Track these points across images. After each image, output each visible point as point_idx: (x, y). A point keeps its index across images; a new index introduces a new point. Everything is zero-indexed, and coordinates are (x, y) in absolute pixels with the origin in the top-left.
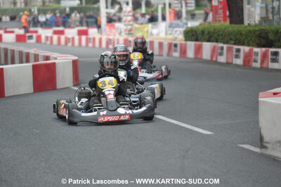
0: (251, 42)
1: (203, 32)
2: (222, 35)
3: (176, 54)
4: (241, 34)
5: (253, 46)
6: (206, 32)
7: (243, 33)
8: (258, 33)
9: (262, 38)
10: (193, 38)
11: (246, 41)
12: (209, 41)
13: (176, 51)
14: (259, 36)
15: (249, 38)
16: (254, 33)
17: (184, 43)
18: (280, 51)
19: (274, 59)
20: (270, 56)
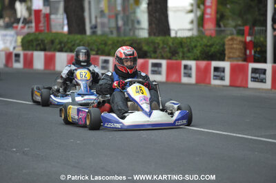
1: (52, 42)
3: (19, 65)
4: (105, 44)
6: (57, 41)
7: (110, 42)
10: (38, 48)
12: (61, 50)
13: (17, 61)
16: (124, 43)
17: (29, 52)
18: (164, 62)
19: (155, 71)
20: (150, 68)
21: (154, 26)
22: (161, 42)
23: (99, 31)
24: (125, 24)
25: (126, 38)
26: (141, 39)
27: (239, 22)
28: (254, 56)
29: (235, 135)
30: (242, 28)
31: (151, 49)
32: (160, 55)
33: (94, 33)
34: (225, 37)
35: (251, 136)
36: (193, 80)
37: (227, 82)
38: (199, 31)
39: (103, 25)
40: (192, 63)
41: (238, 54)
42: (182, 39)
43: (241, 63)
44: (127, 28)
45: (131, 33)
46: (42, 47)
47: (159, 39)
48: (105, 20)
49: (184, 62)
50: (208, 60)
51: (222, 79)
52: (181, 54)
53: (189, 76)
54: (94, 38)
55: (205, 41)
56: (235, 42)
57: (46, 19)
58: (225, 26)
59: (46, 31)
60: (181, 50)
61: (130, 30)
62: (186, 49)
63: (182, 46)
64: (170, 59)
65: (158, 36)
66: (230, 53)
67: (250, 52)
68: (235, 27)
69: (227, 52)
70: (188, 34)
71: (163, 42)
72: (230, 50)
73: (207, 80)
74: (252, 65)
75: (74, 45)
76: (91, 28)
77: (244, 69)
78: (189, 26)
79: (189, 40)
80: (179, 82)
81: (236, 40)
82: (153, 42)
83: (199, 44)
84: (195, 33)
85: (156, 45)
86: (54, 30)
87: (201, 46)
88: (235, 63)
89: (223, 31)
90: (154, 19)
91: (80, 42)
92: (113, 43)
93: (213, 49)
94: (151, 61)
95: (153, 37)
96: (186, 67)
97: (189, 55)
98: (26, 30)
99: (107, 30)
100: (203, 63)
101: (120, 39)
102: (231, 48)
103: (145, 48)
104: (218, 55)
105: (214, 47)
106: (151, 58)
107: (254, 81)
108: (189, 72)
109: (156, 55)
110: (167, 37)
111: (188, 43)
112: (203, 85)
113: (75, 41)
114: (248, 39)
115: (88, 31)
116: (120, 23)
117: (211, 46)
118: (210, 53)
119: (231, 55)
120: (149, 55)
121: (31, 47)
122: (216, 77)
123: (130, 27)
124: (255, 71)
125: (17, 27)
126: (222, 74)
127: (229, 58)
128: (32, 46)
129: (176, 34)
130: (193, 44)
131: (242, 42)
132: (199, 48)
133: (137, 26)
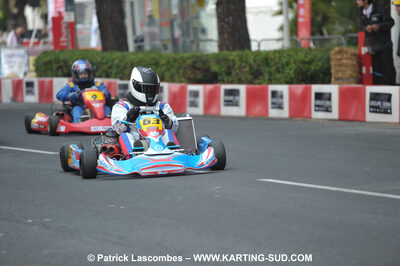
0: (176, 77)
2: (118, 67)
3: (32, 99)
5: (181, 82)
7: (163, 62)
8: (189, 62)
9: (198, 69)
10: (60, 73)
11: (167, 75)
13: (30, 92)
14: (194, 67)
15: (173, 71)
16: (184, 62)
17: (47, 80)
18: (242, 88)
19: (231, 101)
20: (222, 97)
21: (226, 36)
22: (237, 59)
23: (147, 46)
24: (185, 34)
25: (187, 55)
26: (207, 55)
27: (350, 27)
28: (373, 74)
29: (348, 191)
30: (354, 35)
31: (223, 69)
32: (237, 78)
33: (140, 48)
34: (329, 50)
35: (372, 191)
36: (285, 113)
37: (335, 114)
38: (292, 40)
39: (152, 36)
40: (283, 89)
41: (349, 72)
42: (267, 53)
43: (354, 86)
44: (188, 40)
45: (194, 47)
46: (65, 71)
47: (234, 55)
48: (156, 29)
49: (272, 88)
50: (307, 83)
51: (328, 110)
52: (267, 76)
53: (280, 107)
54: (140, 55)
55: (301, 55)
56: (345, 56)
57: (69, 30)
58: (329, 33)
59: (70, 48)
60: (267, 69)
61: (192, 42)
62: (273, 68)
63: (267, 64)
64: (251, 83)
65: (234, 50)
66: (338, 71)
67: (368, 70)
68: (345, 33)
69: (333, 71)
70: (277, 46)
71: (241, 59)
72: (338, 68)
73: (306, 113)
74: (371, 89)
75: (111, 67)
76: (136, 41)
77: (360, 95)
78: (278, 35)
79: (277, 55)
80: (265, 117)
81: (346, 52)
82: (226, 60)
83: (292, 60)
84: (286, 44)
85: (231, 64)
86: (82, 46)
87: (295, 63)
88: (346, 86)
89: (328, 40)
90: (226, 26)
91: (121, 62)
92: (168, 62)
93: (313, 67)
94: (224, 87)
95: (225, 52)
96: (274, 94)
97: (278, 76)
98: (41, 47)
99: (158, 43)
100: (299, 88)
101: (178, 56)
102: (340, 65)
103: (215, 68)
104: (321, 75)
105: (315, 64)
106: (224, 82)
107: (374, 112)
108: (280, 100)
109: (230, 79)
110: (247, 51)
111: (277, 60)
112: (300, 119)
113: (113, 61)
114: (364, 50)
115: (131, 46)
116: (177, 33)
117: (309, 63)
118: (309, 73)
119: (340, 75)
120: (220, 78)
121: (49, 72)
122: (319, 108)
123: (192, 38)
124: (375, 97)
125: (28, 44)
126: (327, 103)
127: (337, 79)
128: (51, 69)
129: (259, 46)
130: (284, 61)
131: (355, 55)
132: (293, 66)
133: (202, 37)
